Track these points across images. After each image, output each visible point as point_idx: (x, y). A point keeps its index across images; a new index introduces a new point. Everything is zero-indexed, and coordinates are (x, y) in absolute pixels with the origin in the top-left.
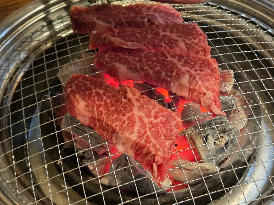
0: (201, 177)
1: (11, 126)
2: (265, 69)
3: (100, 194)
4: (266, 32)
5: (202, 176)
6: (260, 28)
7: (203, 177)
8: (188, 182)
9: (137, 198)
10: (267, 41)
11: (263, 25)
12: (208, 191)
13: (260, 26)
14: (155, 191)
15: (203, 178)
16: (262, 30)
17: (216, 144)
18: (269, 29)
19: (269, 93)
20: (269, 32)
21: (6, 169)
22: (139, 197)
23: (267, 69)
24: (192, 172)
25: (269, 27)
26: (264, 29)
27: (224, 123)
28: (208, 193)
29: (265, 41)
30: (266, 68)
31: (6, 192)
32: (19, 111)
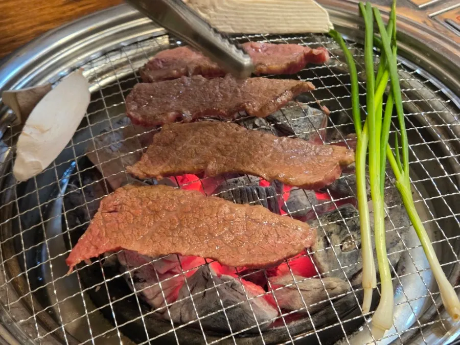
0: (327, 298)
1: (21, 234)
2: (415, 130)
3: (170, 333)
4: (412, 74)
5: (329, 297)
6: (402, 67)
7: (331, 297)
8: (306, 307)
9: (230, 336)
10: (415, 88)
11: (408, 63)
12: (339, 319)
13: (402, 64)
14: (258, 324)
15: (330, 299)
16: (406, 71)
17: (343, 249)
18: (417, 68)
19: (422, 166)
20: (416, 73)
21: (17, 301)
22: (232, 334)
23: (418, 129)
24: (309, 293)
25: (417, 67)
26: (410, 70)
27: (354, 214)
28: (339, 322)
29: (412, 88)
30: (416, 128)
31: (19, 338)
32: (33, 210)
